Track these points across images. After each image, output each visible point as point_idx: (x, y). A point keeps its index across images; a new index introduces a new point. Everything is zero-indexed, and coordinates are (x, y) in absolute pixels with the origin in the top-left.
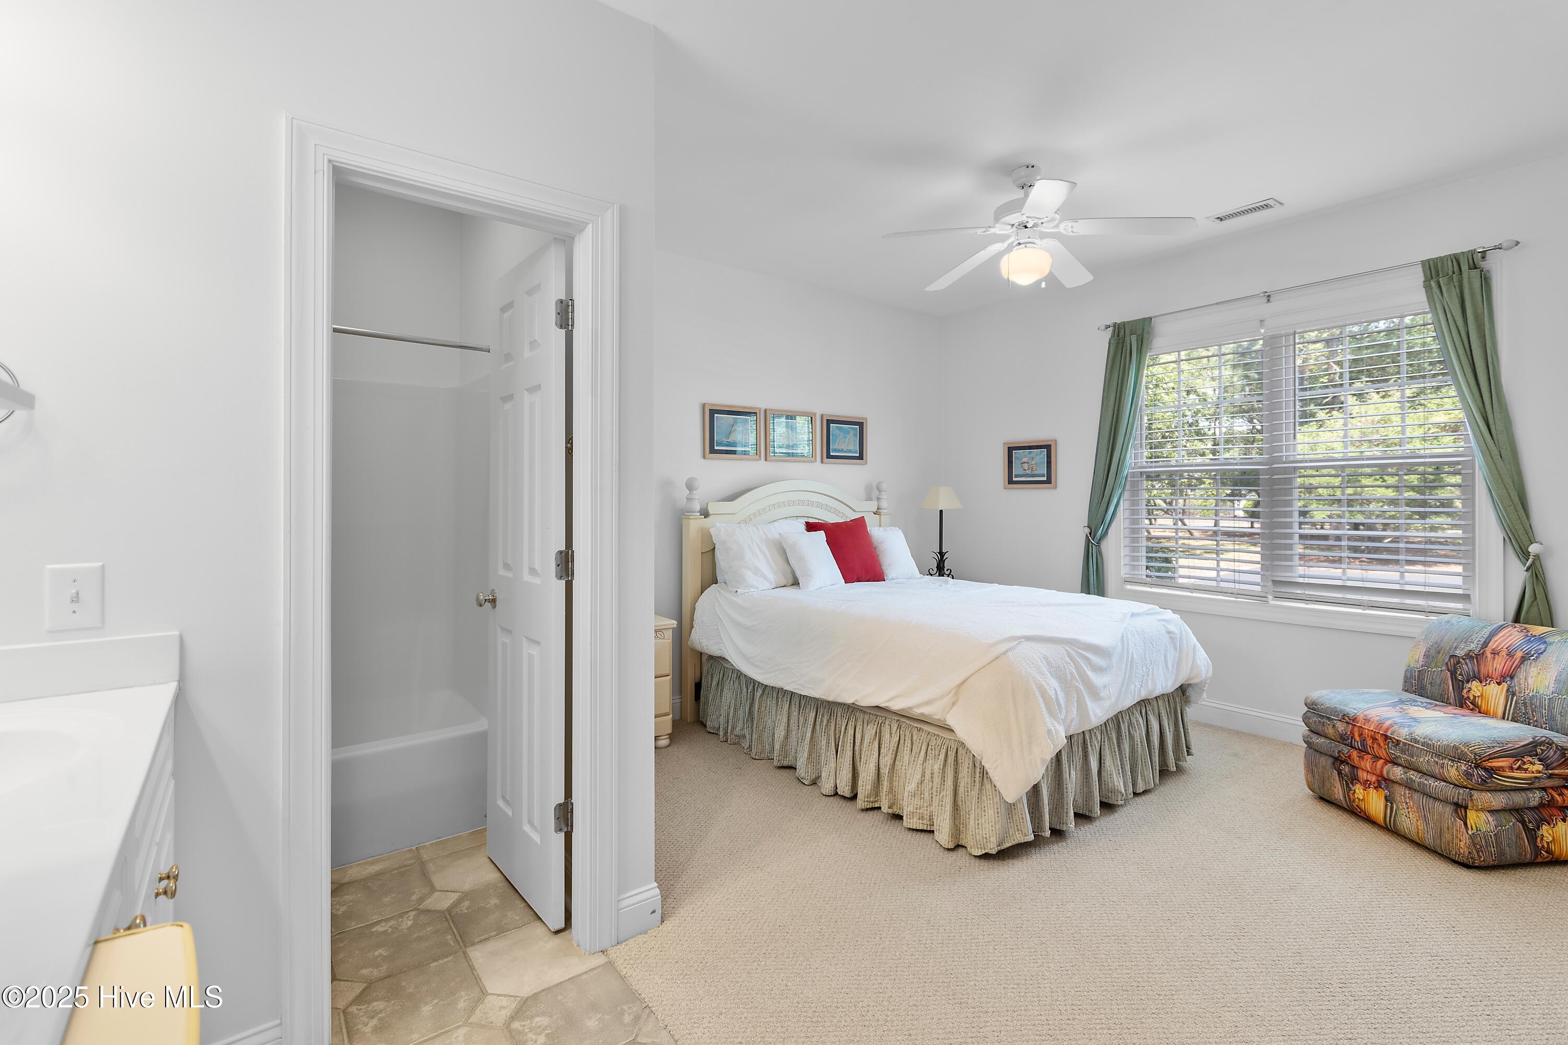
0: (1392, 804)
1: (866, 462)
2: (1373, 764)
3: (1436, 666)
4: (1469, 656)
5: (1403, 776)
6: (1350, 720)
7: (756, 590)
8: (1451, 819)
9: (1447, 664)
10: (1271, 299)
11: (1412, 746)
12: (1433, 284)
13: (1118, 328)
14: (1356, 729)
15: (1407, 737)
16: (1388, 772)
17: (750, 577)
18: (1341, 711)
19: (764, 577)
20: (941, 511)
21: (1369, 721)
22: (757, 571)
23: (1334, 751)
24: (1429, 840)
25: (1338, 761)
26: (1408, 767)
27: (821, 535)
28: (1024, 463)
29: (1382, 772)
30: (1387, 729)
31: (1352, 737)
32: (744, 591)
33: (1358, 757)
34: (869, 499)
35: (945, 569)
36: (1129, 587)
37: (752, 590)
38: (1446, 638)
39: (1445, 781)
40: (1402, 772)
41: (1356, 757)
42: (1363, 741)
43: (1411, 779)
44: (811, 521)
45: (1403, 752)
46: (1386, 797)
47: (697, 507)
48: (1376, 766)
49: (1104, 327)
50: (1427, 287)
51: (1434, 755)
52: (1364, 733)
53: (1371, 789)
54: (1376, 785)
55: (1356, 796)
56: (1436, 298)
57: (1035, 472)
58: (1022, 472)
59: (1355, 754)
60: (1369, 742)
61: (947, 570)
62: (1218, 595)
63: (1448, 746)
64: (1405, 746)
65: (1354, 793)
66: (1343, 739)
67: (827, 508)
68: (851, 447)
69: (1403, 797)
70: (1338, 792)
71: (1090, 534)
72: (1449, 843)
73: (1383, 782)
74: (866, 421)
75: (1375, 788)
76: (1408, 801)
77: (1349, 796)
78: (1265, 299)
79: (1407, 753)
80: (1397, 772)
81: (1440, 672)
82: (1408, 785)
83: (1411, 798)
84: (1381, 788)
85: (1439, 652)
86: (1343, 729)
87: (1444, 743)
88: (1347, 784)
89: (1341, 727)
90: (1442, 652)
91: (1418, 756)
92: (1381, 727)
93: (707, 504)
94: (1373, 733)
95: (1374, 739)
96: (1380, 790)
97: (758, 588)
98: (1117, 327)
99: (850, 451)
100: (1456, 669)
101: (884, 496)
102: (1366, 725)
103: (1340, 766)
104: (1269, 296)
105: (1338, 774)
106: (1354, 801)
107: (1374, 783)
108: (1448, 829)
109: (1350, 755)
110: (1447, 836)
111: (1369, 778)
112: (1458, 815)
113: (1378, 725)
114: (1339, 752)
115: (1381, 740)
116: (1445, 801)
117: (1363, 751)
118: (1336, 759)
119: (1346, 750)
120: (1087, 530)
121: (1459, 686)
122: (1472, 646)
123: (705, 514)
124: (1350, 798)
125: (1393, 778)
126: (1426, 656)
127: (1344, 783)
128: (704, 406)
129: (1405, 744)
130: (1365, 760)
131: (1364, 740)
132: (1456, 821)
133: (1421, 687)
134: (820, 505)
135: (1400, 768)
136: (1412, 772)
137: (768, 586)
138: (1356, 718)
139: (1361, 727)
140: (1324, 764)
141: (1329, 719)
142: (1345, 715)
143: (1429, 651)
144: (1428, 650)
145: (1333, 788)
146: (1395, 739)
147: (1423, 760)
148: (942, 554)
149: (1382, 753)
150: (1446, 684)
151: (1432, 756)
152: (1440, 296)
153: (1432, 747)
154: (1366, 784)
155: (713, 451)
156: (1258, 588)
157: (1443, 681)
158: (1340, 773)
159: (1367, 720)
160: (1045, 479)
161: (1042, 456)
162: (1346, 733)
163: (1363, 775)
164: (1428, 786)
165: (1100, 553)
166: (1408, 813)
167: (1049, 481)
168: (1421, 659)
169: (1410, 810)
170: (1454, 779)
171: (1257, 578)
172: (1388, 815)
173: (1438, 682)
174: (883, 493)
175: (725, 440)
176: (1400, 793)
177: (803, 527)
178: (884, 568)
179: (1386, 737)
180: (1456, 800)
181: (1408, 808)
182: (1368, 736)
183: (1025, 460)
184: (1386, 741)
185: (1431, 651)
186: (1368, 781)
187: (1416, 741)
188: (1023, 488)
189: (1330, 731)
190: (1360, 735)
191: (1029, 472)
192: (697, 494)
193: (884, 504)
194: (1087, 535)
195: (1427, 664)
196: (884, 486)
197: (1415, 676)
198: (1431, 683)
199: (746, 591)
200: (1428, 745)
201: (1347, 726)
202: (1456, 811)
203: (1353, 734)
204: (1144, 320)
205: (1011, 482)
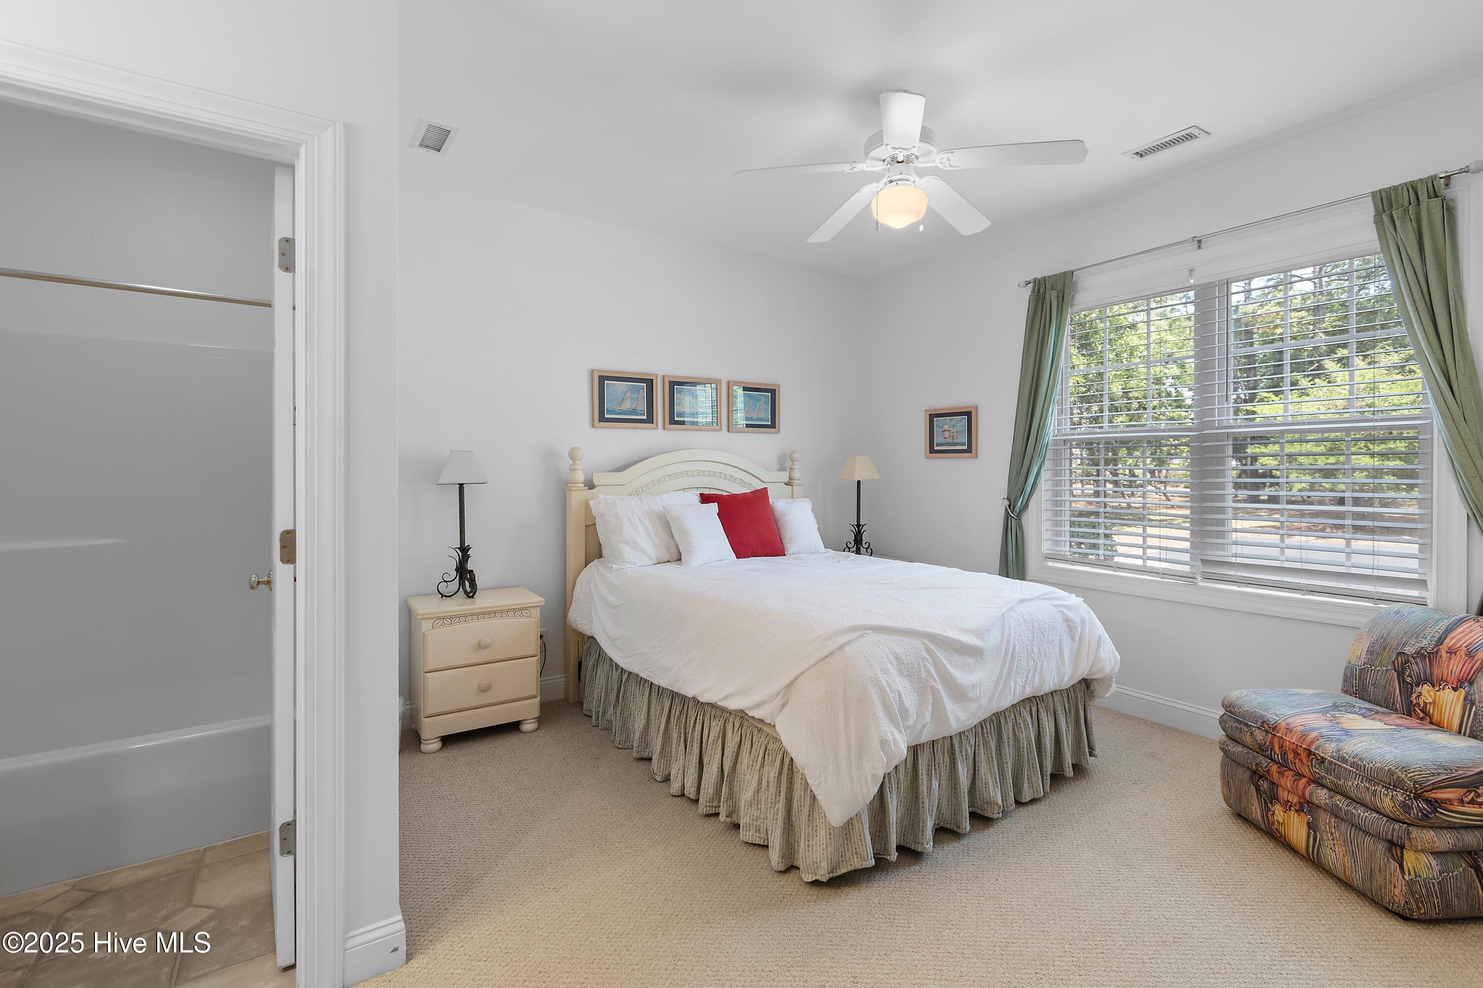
0: (1315, 832)
1: (779, 430)
2: (1294, 782)
3: (1381, 665)
4: (1420, 654)
5: (1328, 801)
6: (1269, 728)
7: (633, 566)
8: (1384, 859)
9: (1394, 662)
10: (1203, 245)
11: (1340, 766)
12: (1385, 218)
13: (1039, 283)
14: (1276, 740)
15: (1334, 754)
16: (1311, 795)
17: (627, 552)
18: (1261, 716)
19: (644, 552)
20: (859, 482)
21: (1291, 731)
22: (635, 546)
23: (1251, 763)
24: (1357, 880)
25: (1257, 775)
26: (1335, 790)
27: (714, 507)
28: (945, 431)
29: (1303, 793)
30: (1312, 743)
31: (1271, 749)
32: (618, 567)
33: (1278, 772)
34: (782, 469)
35: (863, 543)
36: (1050, 564)
37: (628, 565)
38: (1394, 632)
39: (1377, 812)
40: (1326, 796)
41: (1275, 771)
42: (1284, 755)
43: (1337, 806)
44: (706, 492)
45: (1328, 771)
46: (1308, 823)
47: (580, 477)
48: (1297, 786)
49: (1023, 284)
50: (1378, 222)
51: (1365, 779)
52: (1285, 745)
53: (1293, 812)
54: (1297, 808)
55: (1276, 818)
56: (1388, 234)
57: (956, 441)
58: (942, 441)
59: (1274, 768)
60: (1291, 756)
61: (866, 544)
62: (1143, 575)
63: (1382, 769)
64: (1331, 765)
65: (1273, 814)
66: (1261, 749)
67: (732, 479)
68: (762, 416)
69: (1328, 826)
70: (1256, 811)
71: (1009, 506)
72: (1381, 888)
73: (1306, 806)
74: (779, 388)
75: (1297, 811)
76: (1333, 831)
77: (1267, 817)
78: (1196, 246)
79: (1333, 773)
80: (1322, 796)
81: (1385, 674)
82: (1334, 812)
83: (1337, 827)
84: (1303, 811)
85: (1384, 649)
86: (1261, 738)
87: (1377, 765)
88: (1266, 803)
89: (1259, 735)
90: (1389, 647)
91: (1345, 779)
92: (1304, 740)
93: (592, 474)
94: (1295, 746)
95: (1296, 754)
96: (1302, 814)
97: (635, 564)
98: (1037, 282)
99: (761, 419)
100: (1404, 669)
101: (797, 466)
102: (1287, 736)
103: (1258, 781)
104: (1199, 241)
105: (1257, 790)
106: (1273, 823)
107: (1295, 806)
108: (1380, 871)
109: (1269, 769)
110: (1379, 880)
111: (1290, 798)
112: (1393, 855)
113: (1301, 737)
114: (1257, 765)
115: (1303, 756)
116: (1377, 837)
117: (1284, 765)
118: (1255, 772)
119: (1264, 762)
120: (1007, 503)
121: (1407, 689)
122: (1425, 643)
123: (591, 486)
124: (1269, 820)
125: (1317, 802)
126: (1370, 652)
127: (1263, 801)
128: (592, 372)
129: (1331, 763)
130: (1285, 777)
131: (1285, 753)
132: (1390, 862)
133: (1362, 688)
134: (723, 476)
135: (1325, 791)
136: (1339, 797)
137: (647, 561)
138: (1276, 726)
139: (1282, 737)
140: (1241, 777)
141: (1246, 725)
142: (1263, 722)
143: (1373, 647)
144: (1372, 645)
145: (1250, 806)
146: (1319, 755)
147: (1352, 784)
148: (858, 525)
149: (1305, 771)
150: (1392, 687)
151: (1362, 779)
152: (1393, 233)
153: (1362, 768)
154: (1287, 806)
155: (602, 419)
156: (1187, 568)
157: (1389, 682)
158: (1258, 789)
159: (1289, 730)
160: (965, 447)
161: (962, 423)
162: (1265, 743)
163: (1283, 795)
164: (1357, 817)
165: (1020, 526)
166: (1334, 845)
167: (969, 450)
168: (1364, 656)
169: (1335, 842)
170: (1387, 811)
171: (1186, 557)
172: (1311, 845)
173: (1383, 683)
174: (796, 463)
175: (617, 408)
176: (1325, 820)
177: (697, 499)
178: (785, 541)
179: (1310, 753)
180: (1389, 837)
181: (1333, 840)
182: (1289, 749)
183: (946, 427)
184: (1309, 757)
185: (1376, 647)
186: (1289, 801)
187: (1344, 761)
188: (948, 458)
189: (1248, 739)
190: (1281, 747)
191: (950, 440)
192: (580, 465)
193: (797, 475)
194: (1006, 508)
195: (1370, 662)
196: (796, 456)
197: (1356, 675)
198: (1375, 684)
199: (622, 567)
200: (1358, 767)
201: (1266, 735)
202: (1390, 850)
203: (1273, 745)
204: (1065, 273)
205: (932, 451)
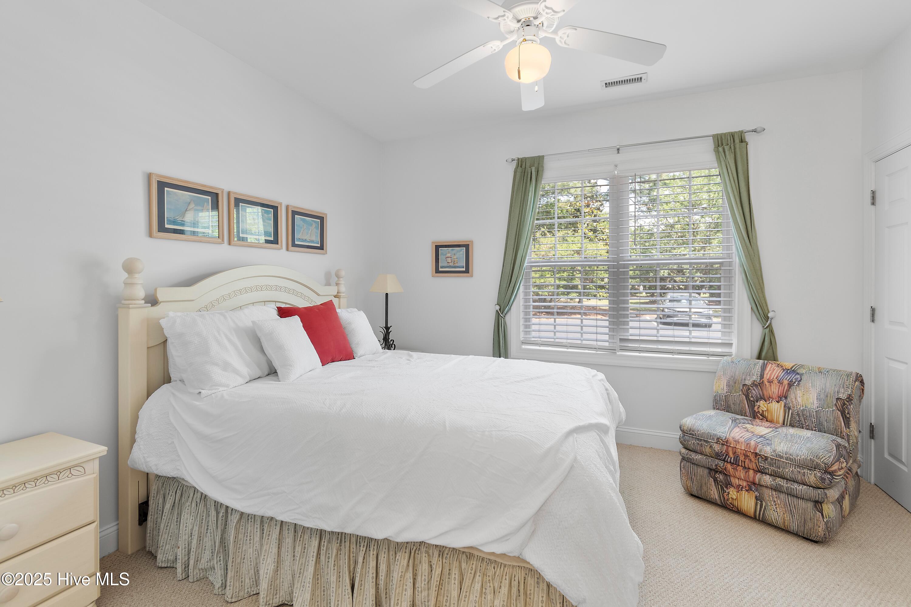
0: (761, 502)
1: (326, 252)
2: (746, 474)
3: (736, 392)
4: (754, 384)
5: (773, 483)
6: (725, 443)
7: (226, 389)
8: (813, 512)
9: (742, 390)
10: (620, 151)
11: (778, 460)
12: (721, 149)
14: (730, 449)
15: (773, 453)
16: (760, 480)
17: (217, 374)
18: (715, 435)
19: (236, 372)
20: (387, 294)
21: (739, 442)
22: (226, 366)
23: (711, 465)
24: (794, 527)
25: (713, 471)
26: (775, 475)
27: (296, 321)
28: (448, 257)
29: (754, 480)
30: (755, 449)
31: (726, 455)
32: (210, 392)
33: (733, 468)
34: (328, 284)
35: (391, 343)
36: (523, 347)
37: (221, 389)
38: (737, 373)
39: (808, 485)
40: (771, 480)
41: (730, 468)
42: (736, 458)
43: (780, 485)
44: (283, 306)
45: (770, 464)
46: (756, 497)
47: (139, 292)
48: (749, 476)
49: (510, 160)
50: (717, 151)
51: (796, 466)
52: (737, 451)
53: (744, 492)
54: (747, 488)
55: (730, 496)
56: (721, 158)
57: (457, 265)
58: (446, 264)
59: (729, 466)
60: (742, 458)
61: (393, 343)
62: (585, 350)
63: (806, 459)
64: (773, 460)
65: (728, 494)
66: (717, 456)
67: (295, 293)
68: (313, 238)
69: (771, 497)
70: (714, 493)
71: (500, 310)
72: (811, 530)
73: (753, 486)
74: (326, 216)
75: (747, 490)
76: (776, 500)
77: (723, 496)
78: (617, 152)
79: (774, 465)
80: (767, 480)
81: (738, 397)
82: (777, 489)
83: (778, 498)
84: (751, 490)
85: (735, 383)
86: (719, 449)
87: (803, 457)
88: (722, 488)
89: (717, 447)
90: (737, 383)
91: (784, 468)
92: (750, 447)
93: (155, 289)
94: (745, 451)
95: (746, 456)
96: (751, 492)
97: (227, 386)
98: (520, 160)
99: (312, 242)
100: (748, 393)
101: (342, 281)
102: (738, 445)
103: (715, 475)
104: (618, 149)
105: (714, 481)
106: (728, 500)
107: (746, 487)
108: (811, 520)
109: (726, 467)
110: (810, 525)
111: (741, 483)
112: (817, 509)
113: (747, 446)
114: (716, 465)
115: (752, 457)
116: (809, 500)
117: (736, 463)
118: (710, 469)
119: (721, 464)
120: (498, 308)
121: (752, 404)
122: (754, 378)
123: (153, 301)
124: (725, 498)
125: (764, 484)
126: (728, 385)
127: (719, 487)
128: (150, 176)
129: (772, 459)
130: (739, 471)
131: (737, 457)
132: (816, 513)
133: (728, 406)
134: (287, 290)
135: (768, 476)
136: (778, 479)
137: (241, 381)
138: (727, 440)
139: (735, 447)
140: (701, 473)
141: (706, 442)
142: (718, 439)
144: (728, 382)
145: (709, 491)
146: (763, 455)
147: (788, 471)
148: (387, 328)
149: (753, 465)
150: (744, 404)
151: (795, 467)
152: (724, 158)
153: (794, 460)
154: (739, 488)
155: (162, 230)
156: (607, 344)
157: (741, 402)
158: (715, 480)
159: (737, 442)
160: (464, 269)
161: (461, 253)
162: (721, 452)
163: (735, 481)
164: (795, 490)
165: (505, 323)
166: (776, 508)
167: (467, 271)
168: (725, 388)
169: (777, 506)
170: (812, 483)
171: (606, 337)
172: (758, 509)
173: (738, 402)
174: (341, 279)
175: (177, 218)
176: (767, 493)
177: (275, 313)
178: (353, 346)
179: (756, 454)
180: (817, 499)
181: (776, 505)
182: (741, 454)
183: (449, 255)
184: (756, 457)
185: (730, 383)
186: (741, 485)
187: (782, 457)
188: (445, 276)
189: (707, 450)
190: (734, 453)
191: (451, 264)
192: (139, 279)
193: (343, 289)
194: (497, 311)
195: (729, 391)
196: (343, 273)
198: (734, 403)
199: (213, 391)
200: (791, 460)
201: (722, 447)
202: (816, 506)
203: (728, 453)
204: (533, 159)
205: (437, 271)
